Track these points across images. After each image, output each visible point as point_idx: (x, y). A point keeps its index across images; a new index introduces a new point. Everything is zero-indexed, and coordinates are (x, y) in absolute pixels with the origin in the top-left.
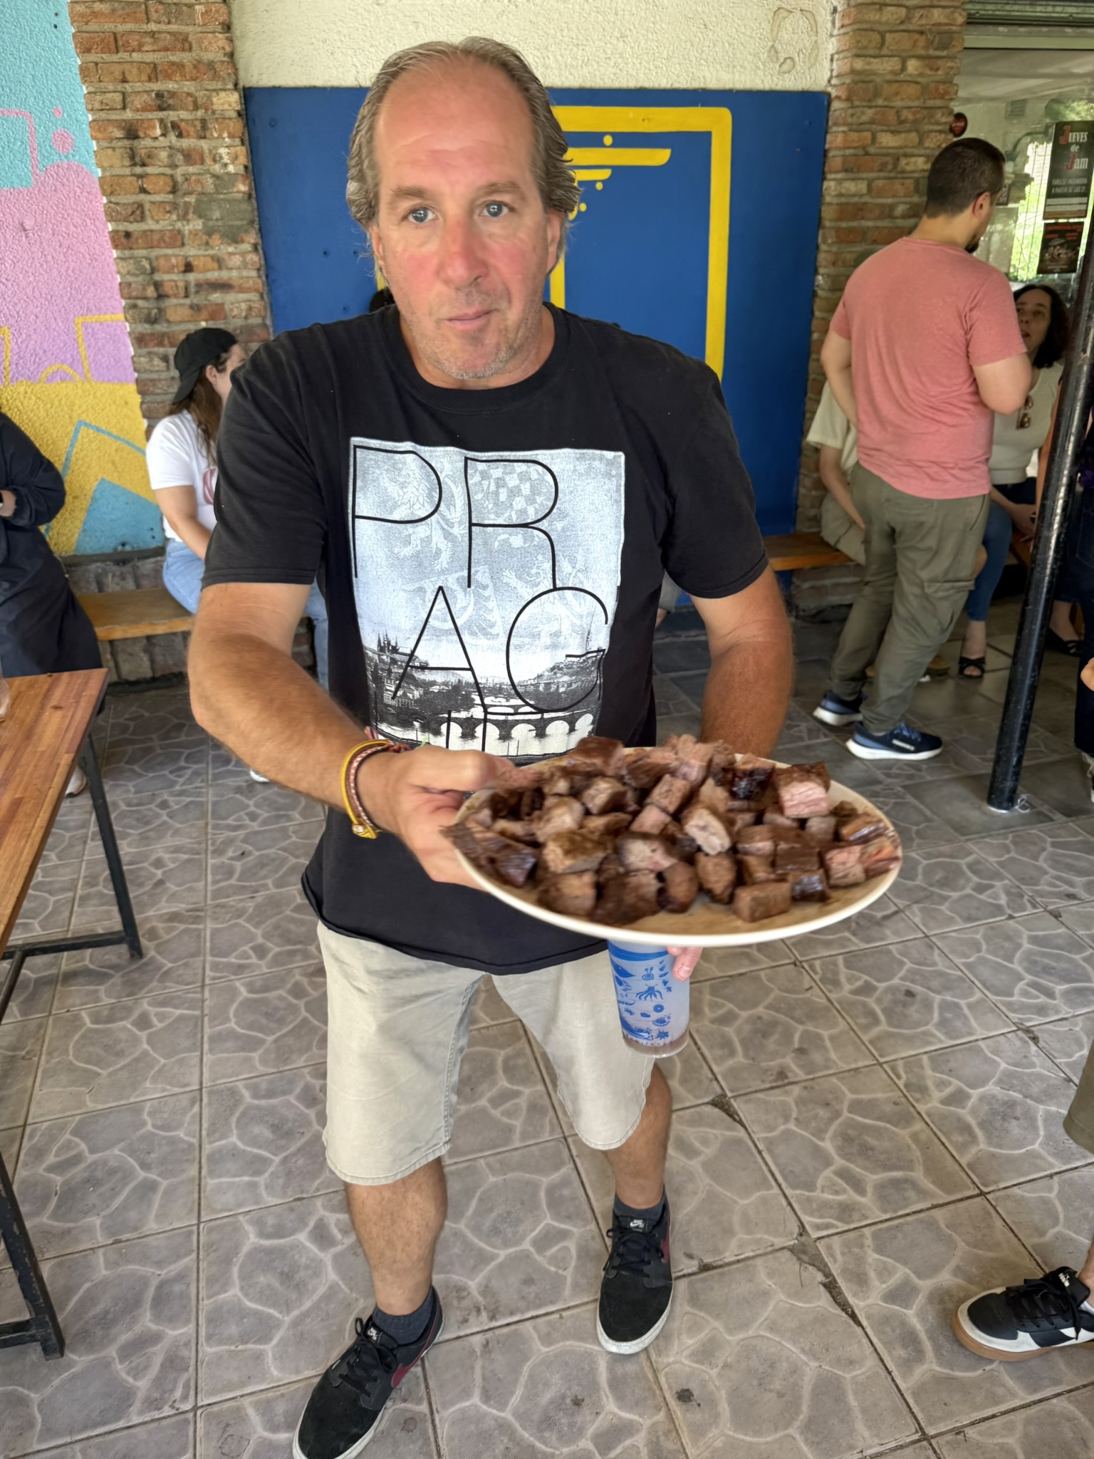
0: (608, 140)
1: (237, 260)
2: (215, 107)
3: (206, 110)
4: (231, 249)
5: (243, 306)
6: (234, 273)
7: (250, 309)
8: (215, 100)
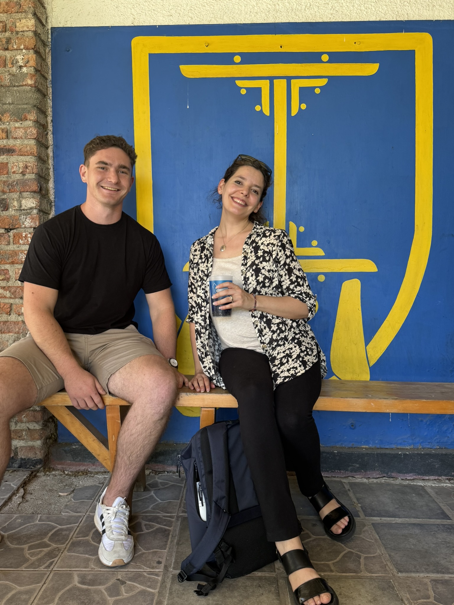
0: (325, 58)
1: (20, 133)
2: (17, 29)
3: (12, 32)
4: (17, 125)
5: (21, 165)
6: (18, 142)
7: (26, 167)
8: (18, 24)
